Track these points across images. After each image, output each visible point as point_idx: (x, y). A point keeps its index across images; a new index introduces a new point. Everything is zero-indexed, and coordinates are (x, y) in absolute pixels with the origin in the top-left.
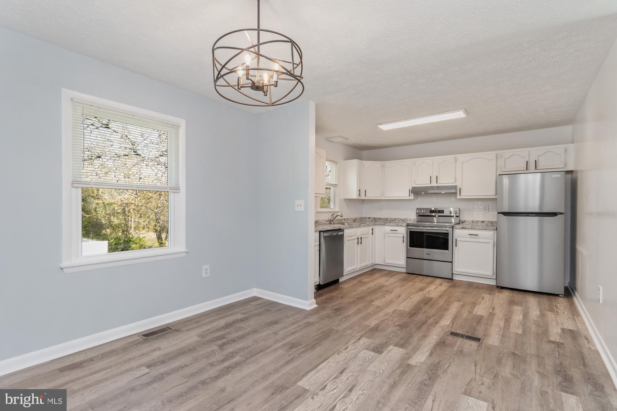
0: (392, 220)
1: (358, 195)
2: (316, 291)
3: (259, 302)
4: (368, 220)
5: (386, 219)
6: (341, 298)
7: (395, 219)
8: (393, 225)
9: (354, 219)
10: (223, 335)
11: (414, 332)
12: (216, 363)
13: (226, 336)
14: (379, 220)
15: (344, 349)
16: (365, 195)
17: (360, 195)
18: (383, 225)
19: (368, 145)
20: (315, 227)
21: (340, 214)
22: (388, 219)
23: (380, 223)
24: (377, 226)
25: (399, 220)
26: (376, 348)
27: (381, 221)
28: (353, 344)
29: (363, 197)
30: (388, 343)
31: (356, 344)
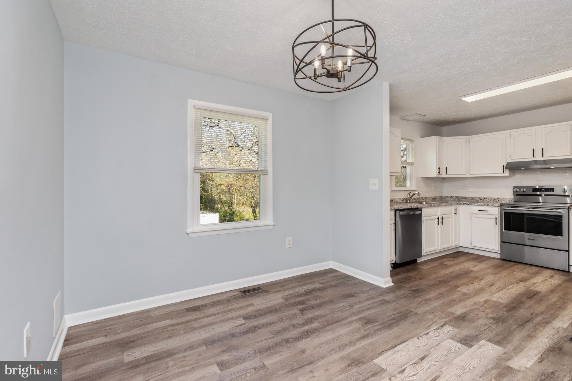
0: (480, 200)
1: (438, 173)
2: (391, 269)
3: (334, 274)
4: (449, 199)
5: (473, 198)
6: (420, 279)
7: (485, 198)
8: (482, 205)
9: (433, 198)
10: (304, 301)
11: (515, 329)
12: (297, 325)
13: (306, 302)
14: (463, 200)
15: (425, 334)
16: (447, 173)
17: (440, 172)
18: (468, 204)
19: (449, 120)
20: (391, 205)
21: (417, 193)
22: (475, 198)
23: (464, 203)
24: (461, 205)
25: (490, 199)
26: (464, 340)
27: (466, 200)
28: (436, 330)
29: (444, 175)
30: (479, 337)
31: (439, 330)
